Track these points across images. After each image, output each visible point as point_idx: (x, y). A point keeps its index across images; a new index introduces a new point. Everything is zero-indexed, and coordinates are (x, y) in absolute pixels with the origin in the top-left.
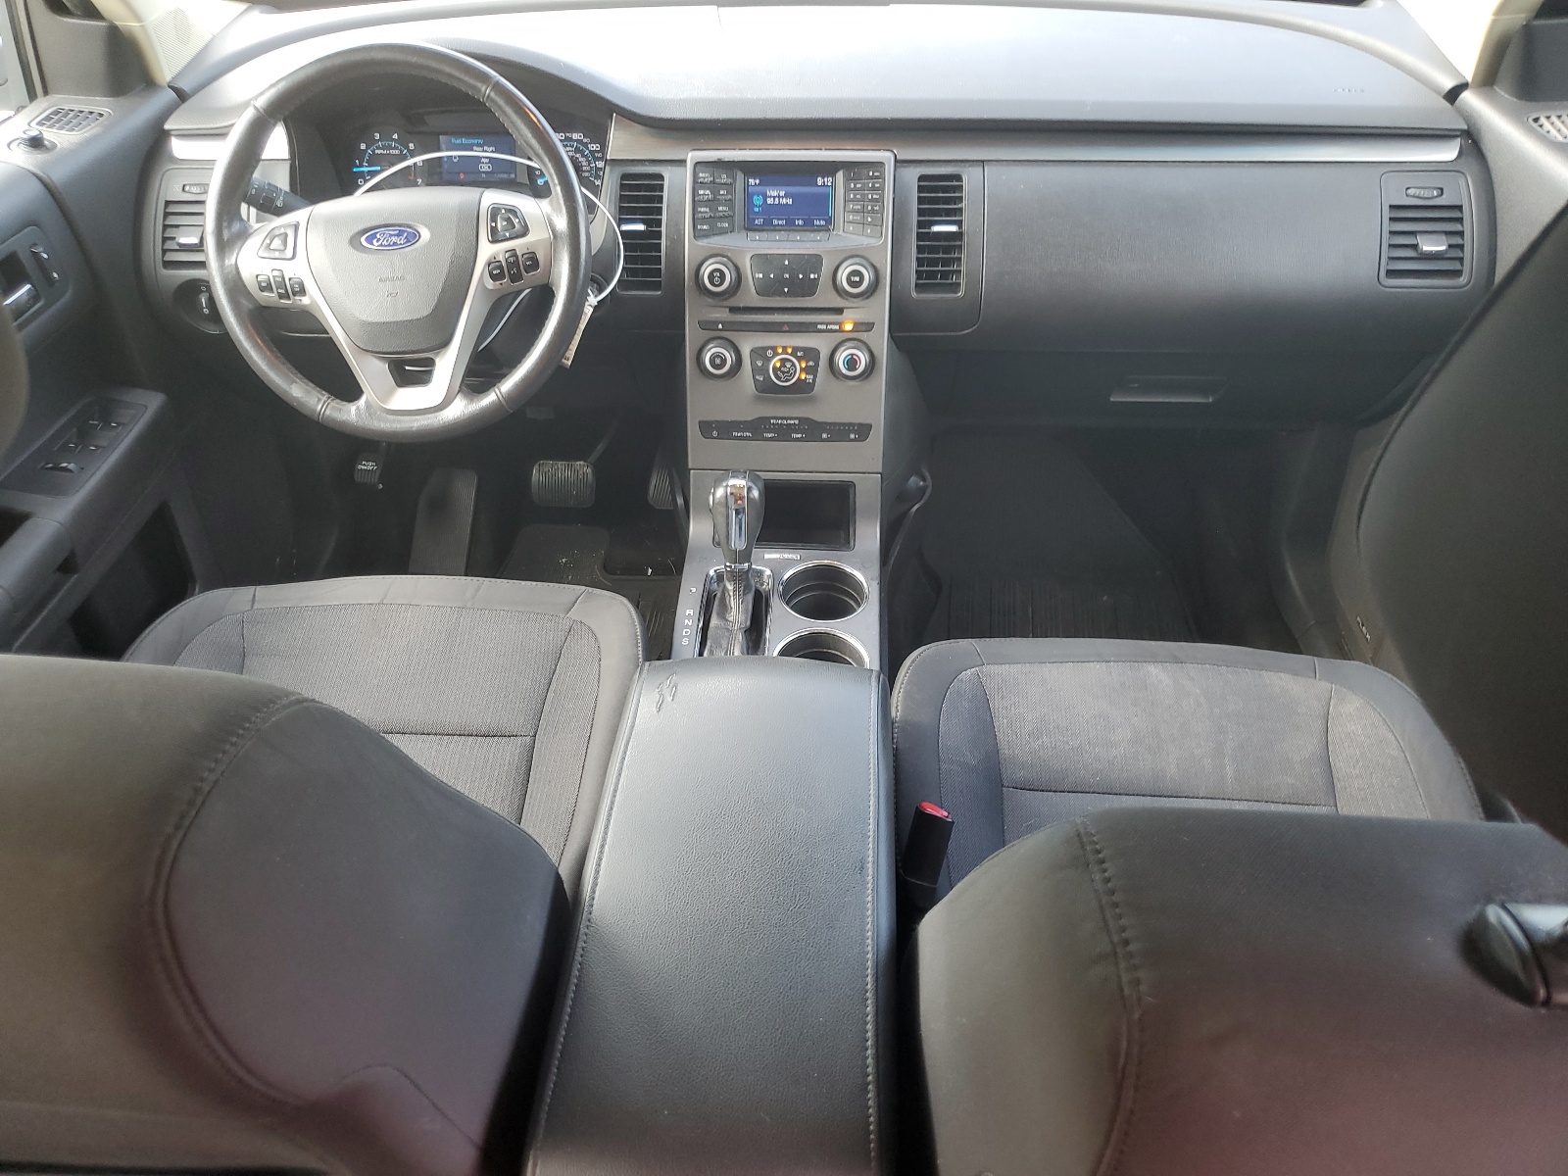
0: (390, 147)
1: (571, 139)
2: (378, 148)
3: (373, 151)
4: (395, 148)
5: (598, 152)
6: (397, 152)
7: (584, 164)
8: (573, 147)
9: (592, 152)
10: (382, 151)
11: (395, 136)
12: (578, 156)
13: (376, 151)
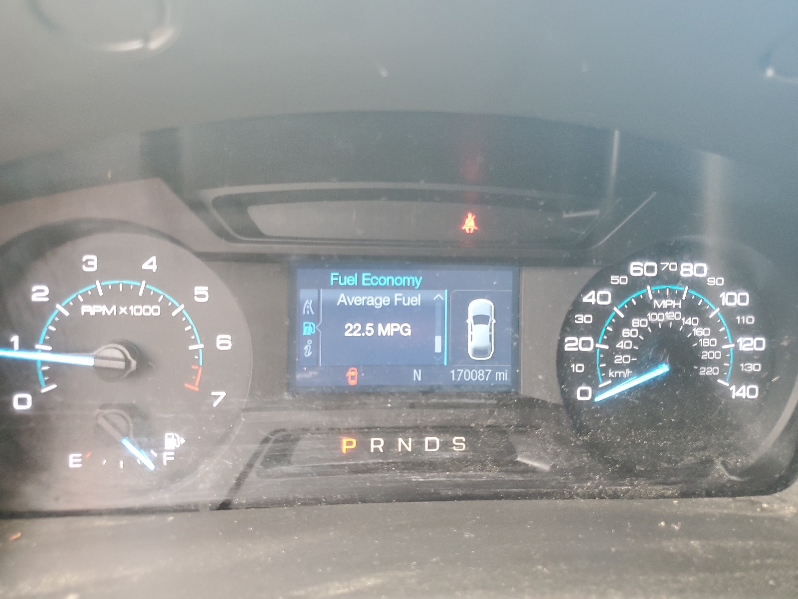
0: (129, 297)
1: (675, 278)
2: (92, 299)
3: (74, 308)
4: (149, 300)
5: (743, 311)
6: (153, 311)
7: (704, 343)
8: (677, 296)
9: (730, 313)
10: (103, 309)
11: (151, 264)
12: (689, 321)
13: (84, 309)
